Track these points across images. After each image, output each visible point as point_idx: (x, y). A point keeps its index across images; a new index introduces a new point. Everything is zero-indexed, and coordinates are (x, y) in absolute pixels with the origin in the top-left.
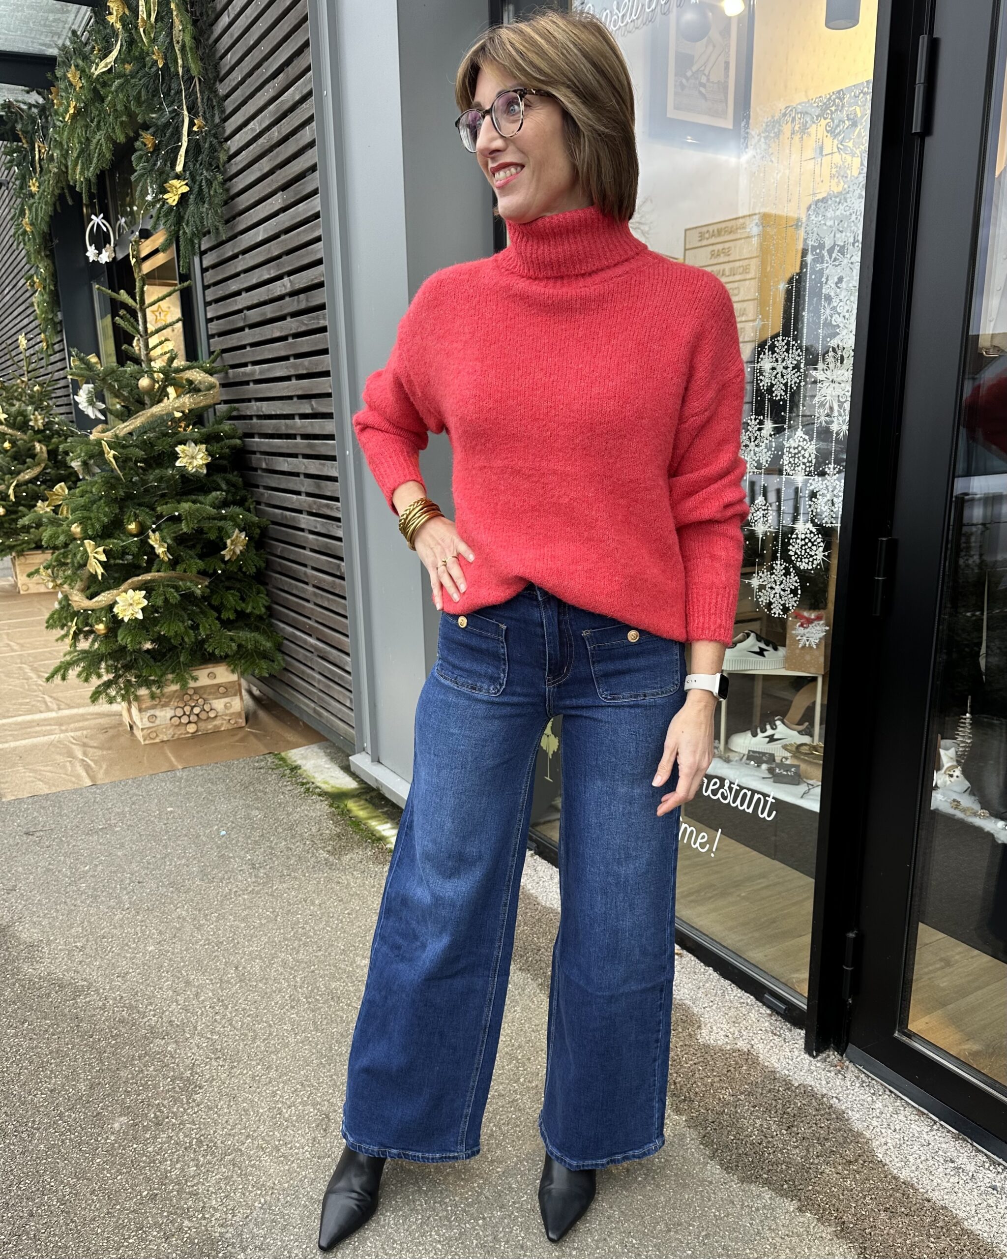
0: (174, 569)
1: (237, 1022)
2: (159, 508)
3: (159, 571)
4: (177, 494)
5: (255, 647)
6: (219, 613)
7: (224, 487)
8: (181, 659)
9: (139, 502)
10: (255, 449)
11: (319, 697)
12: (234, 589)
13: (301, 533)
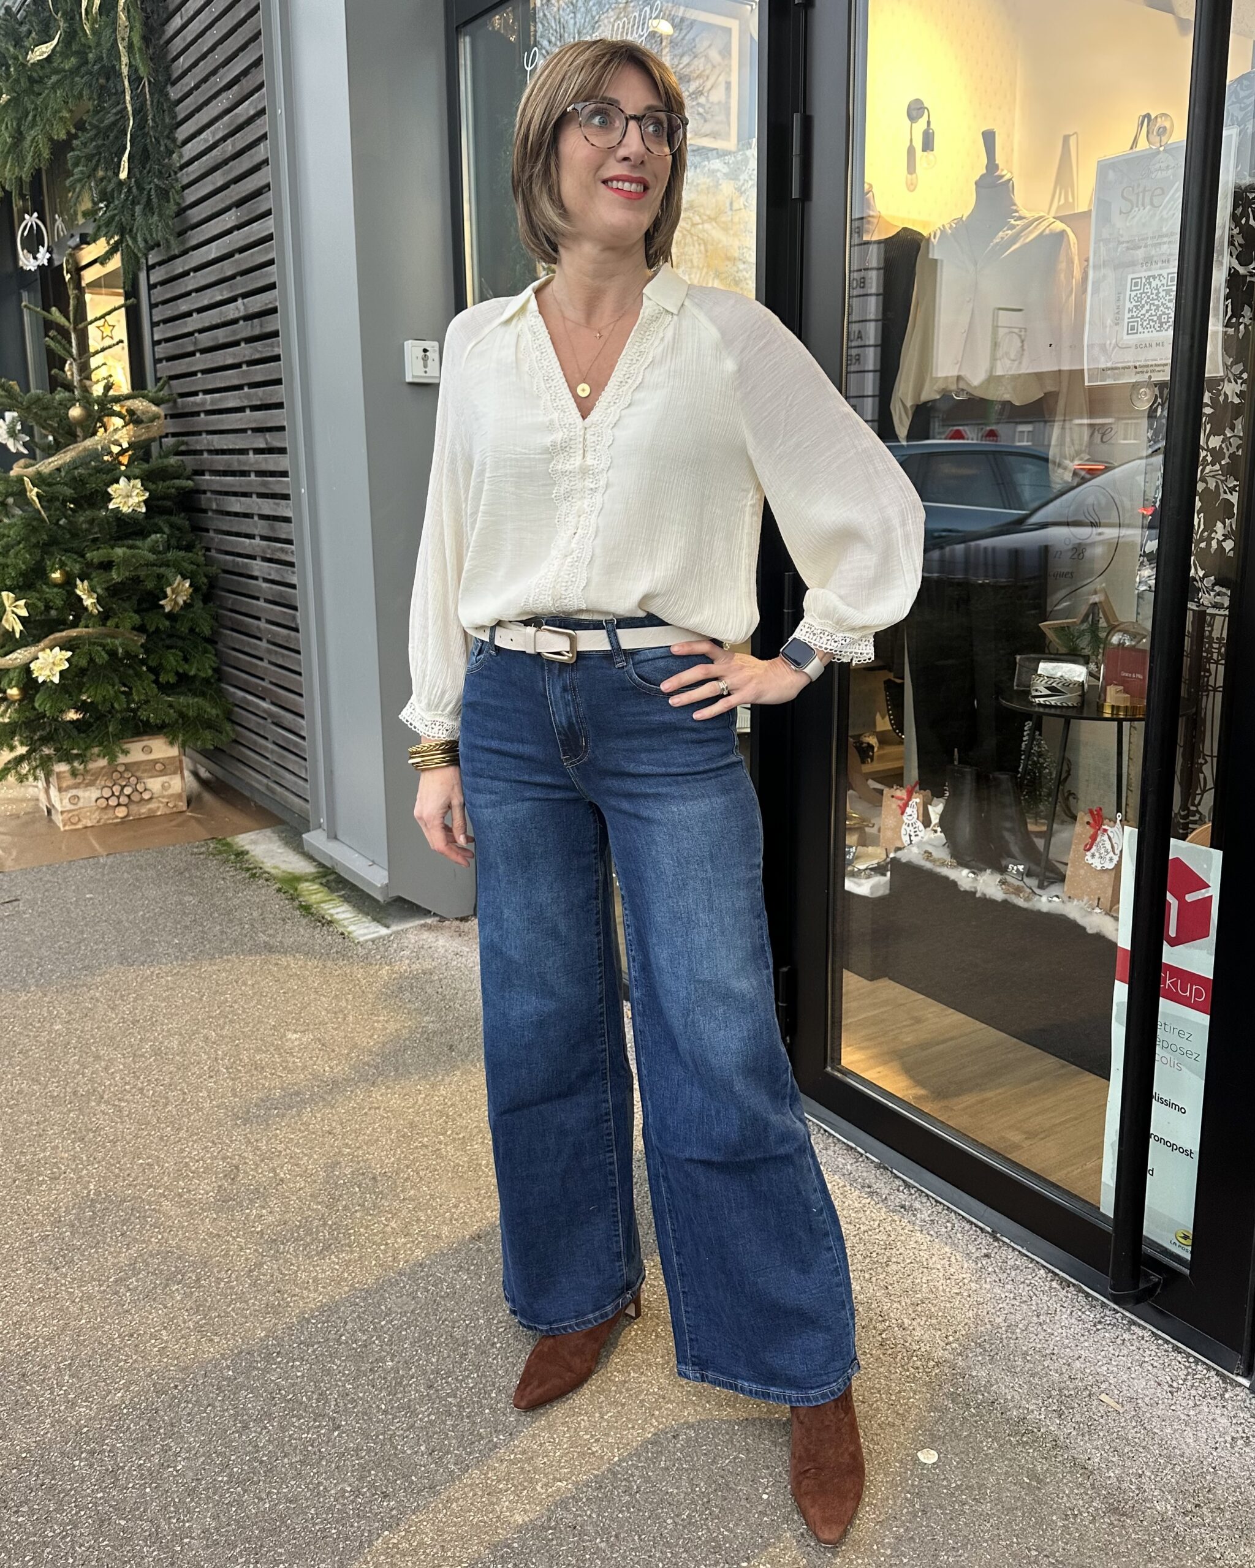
0: (104, 625)
2: (88, 555)
3: (87, 627)
4: (110, 540)
5: (199, 715)
6: (157, 675)
7: (166, 530)
8: (110, 729)
9: (65, 547)
10: (203, 488)
11: (272, 770)
12: (176, 648)
13: (254, 582)
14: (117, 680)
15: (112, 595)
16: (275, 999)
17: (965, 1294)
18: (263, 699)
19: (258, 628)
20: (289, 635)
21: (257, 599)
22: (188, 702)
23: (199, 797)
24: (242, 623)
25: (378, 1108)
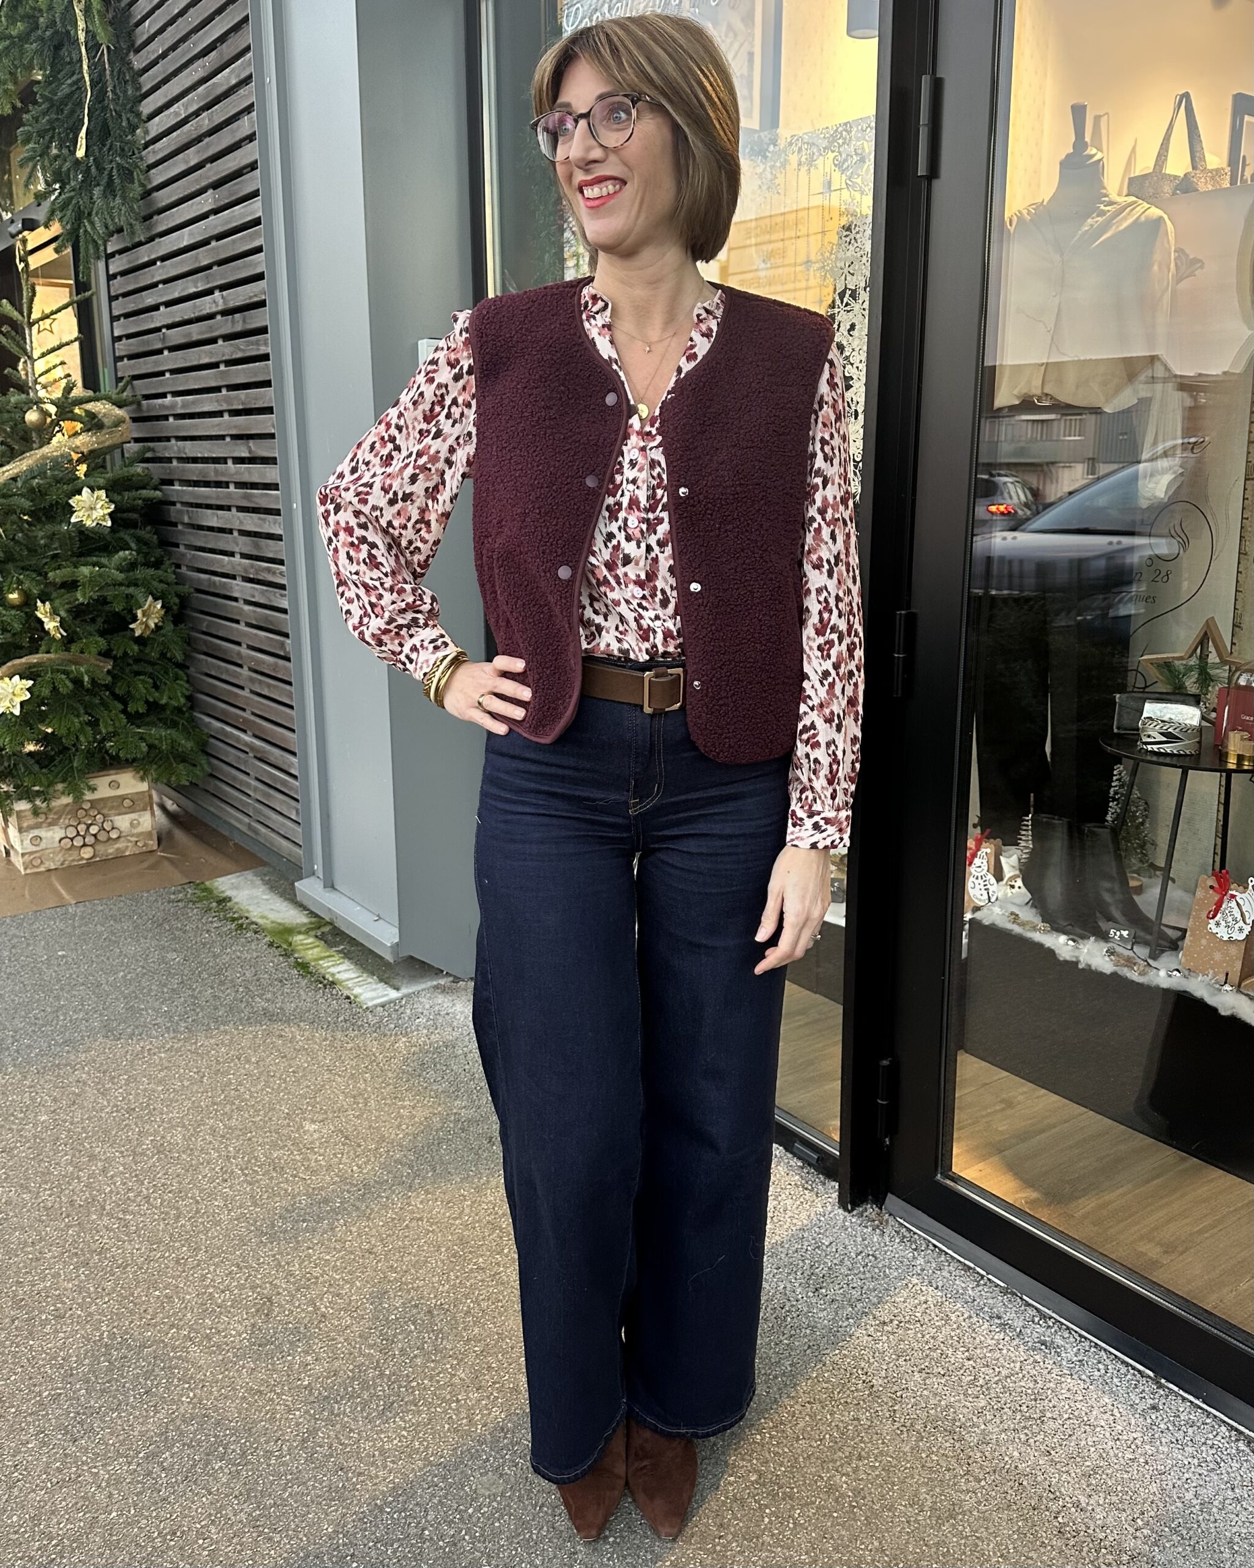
0: (68, 650)
1: (155, 1199)
2: (50, 574)
3: (48, 652)
4: (73, 555)
5: (173, 747)
6: (125, 703)
7: (133, 545)
8: (75, 765)
9: (22, 564)
10: (175, 500)
11: (255, 808)
12: (145, 674)
13: (234, 604)
14: (82, 711)
15: (75, 618)
16: (285, 1080)
17: (1142, 1460)
18: (245, 731)
19: (239, 654)
20: (276, 664)
21: (237, 622)
22: (159, 733)
23: (169, 834)
24: (219, 648)
25: (421, 1219)
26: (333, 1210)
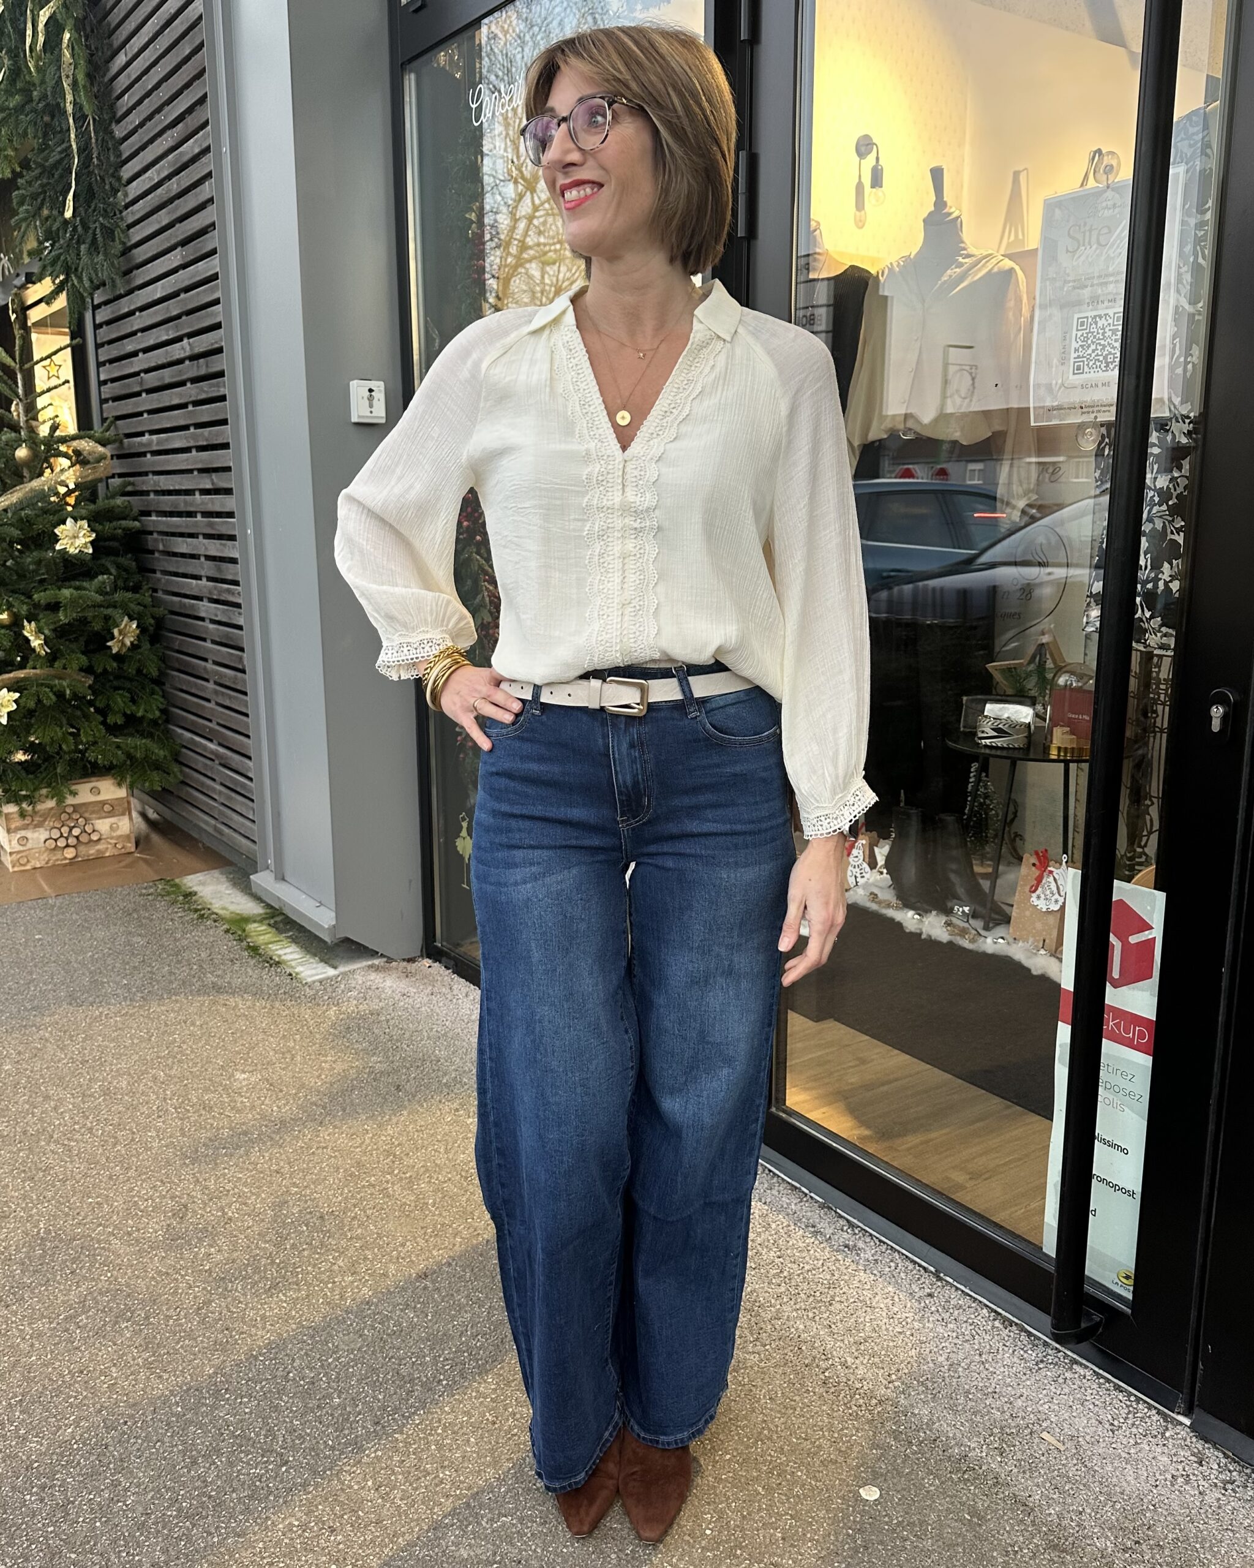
0: (52, 666)
2: (35, 596)
3: (34, 668)
4: (57, 580)
5: (146, 756)
6: (105, 716)
7: (113, 571)
8: (59, 770)
9: (10, 587)
10: (152, 529)
11: (220, 812)
12: (123, 689)
13: (201, 623)
14: (64, 721)
15: (59, 637)
16: (224, 1040)
17: (908, 1333)
18: (211, 741)
19: (205, 669)
20: (236, 677)
21: (204, 640)
22: (136, 743)
23: (147, 838)
24: (188, 664)
25: (326, 1147)
26: (250, 1140)
